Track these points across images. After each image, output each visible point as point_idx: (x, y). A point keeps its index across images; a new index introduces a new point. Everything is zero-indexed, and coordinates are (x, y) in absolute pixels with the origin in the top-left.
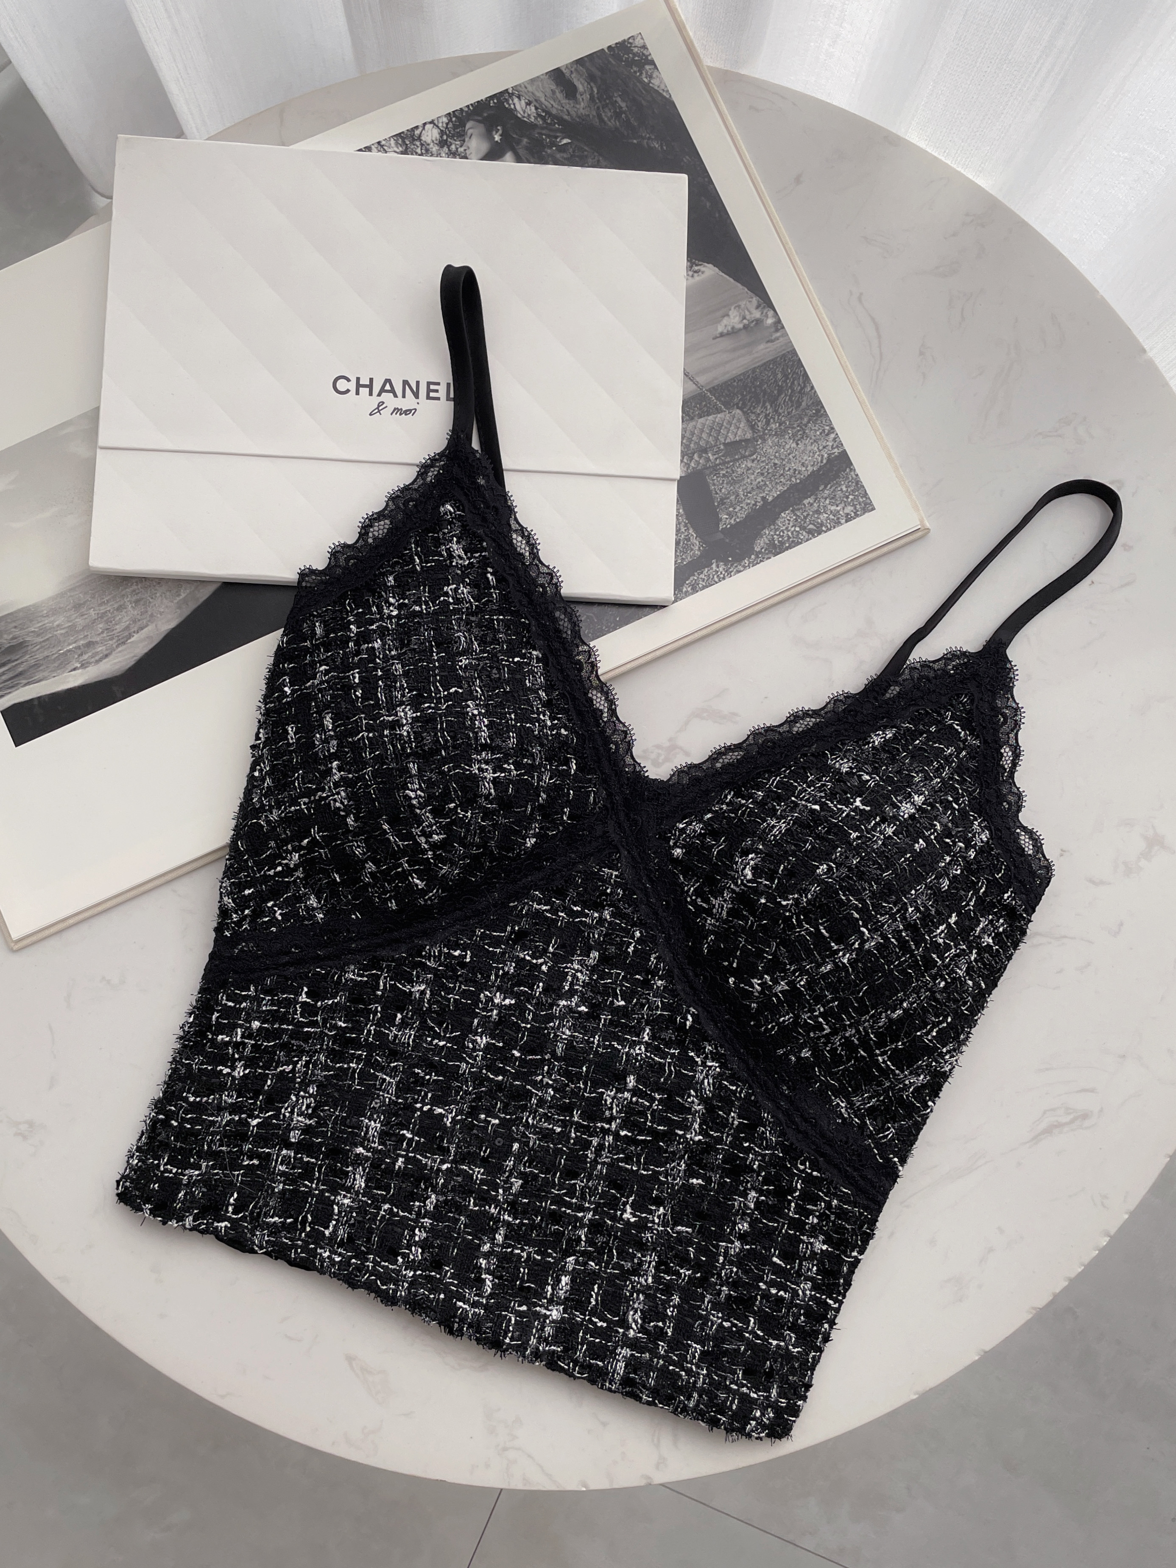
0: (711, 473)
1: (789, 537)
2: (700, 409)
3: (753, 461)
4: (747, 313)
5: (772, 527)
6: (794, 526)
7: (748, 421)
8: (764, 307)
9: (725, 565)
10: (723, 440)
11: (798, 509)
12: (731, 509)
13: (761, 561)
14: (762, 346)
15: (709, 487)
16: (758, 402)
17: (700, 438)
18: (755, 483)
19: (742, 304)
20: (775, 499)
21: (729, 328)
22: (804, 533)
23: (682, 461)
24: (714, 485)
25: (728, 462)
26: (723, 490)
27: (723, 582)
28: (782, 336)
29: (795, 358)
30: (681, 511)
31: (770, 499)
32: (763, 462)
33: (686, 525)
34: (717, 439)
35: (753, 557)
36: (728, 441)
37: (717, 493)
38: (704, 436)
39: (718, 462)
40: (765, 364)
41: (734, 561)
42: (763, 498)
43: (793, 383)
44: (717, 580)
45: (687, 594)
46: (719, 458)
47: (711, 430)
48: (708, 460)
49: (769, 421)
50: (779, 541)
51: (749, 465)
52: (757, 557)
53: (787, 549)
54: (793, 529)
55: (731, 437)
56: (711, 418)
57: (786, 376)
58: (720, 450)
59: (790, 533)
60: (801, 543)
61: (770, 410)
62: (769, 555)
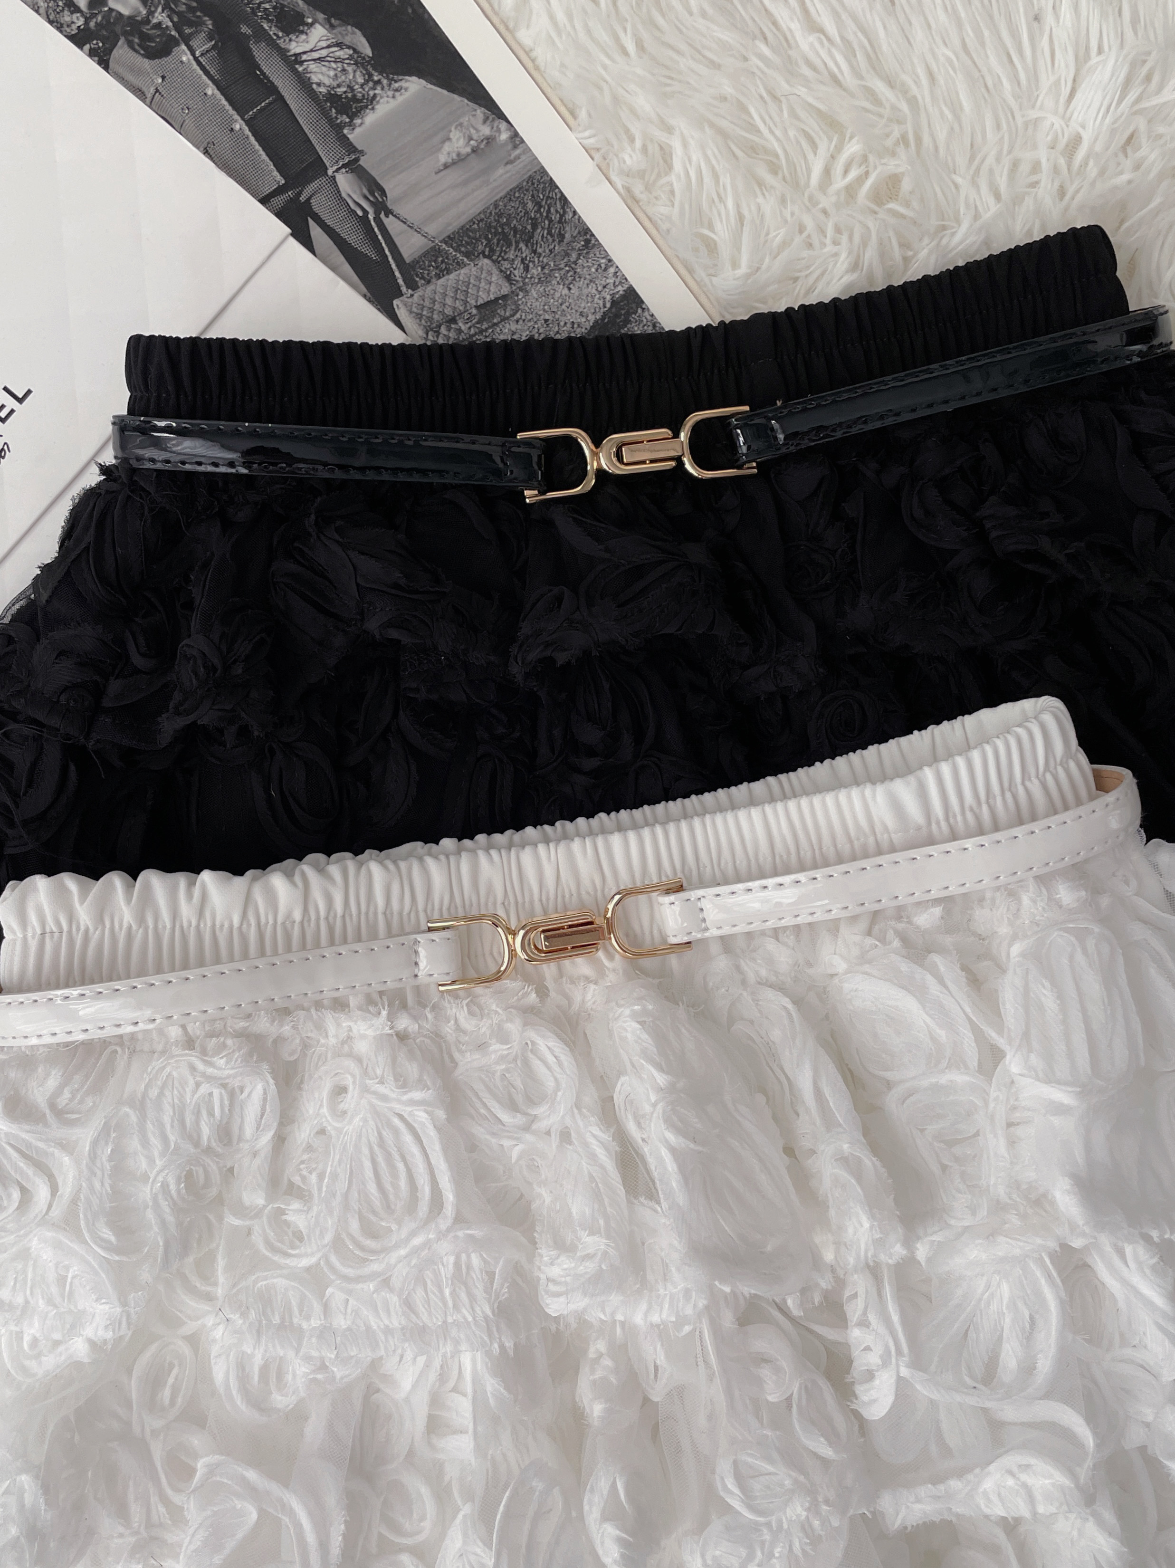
4: (473, 131)
8: (493, 120)
14: (501, 171)
19: (465, 120)
21: (454, 156)
28: (524, 153)
29: (546, 178)
40: (508, 193)
43: (549, 212)
57: (538, 204)
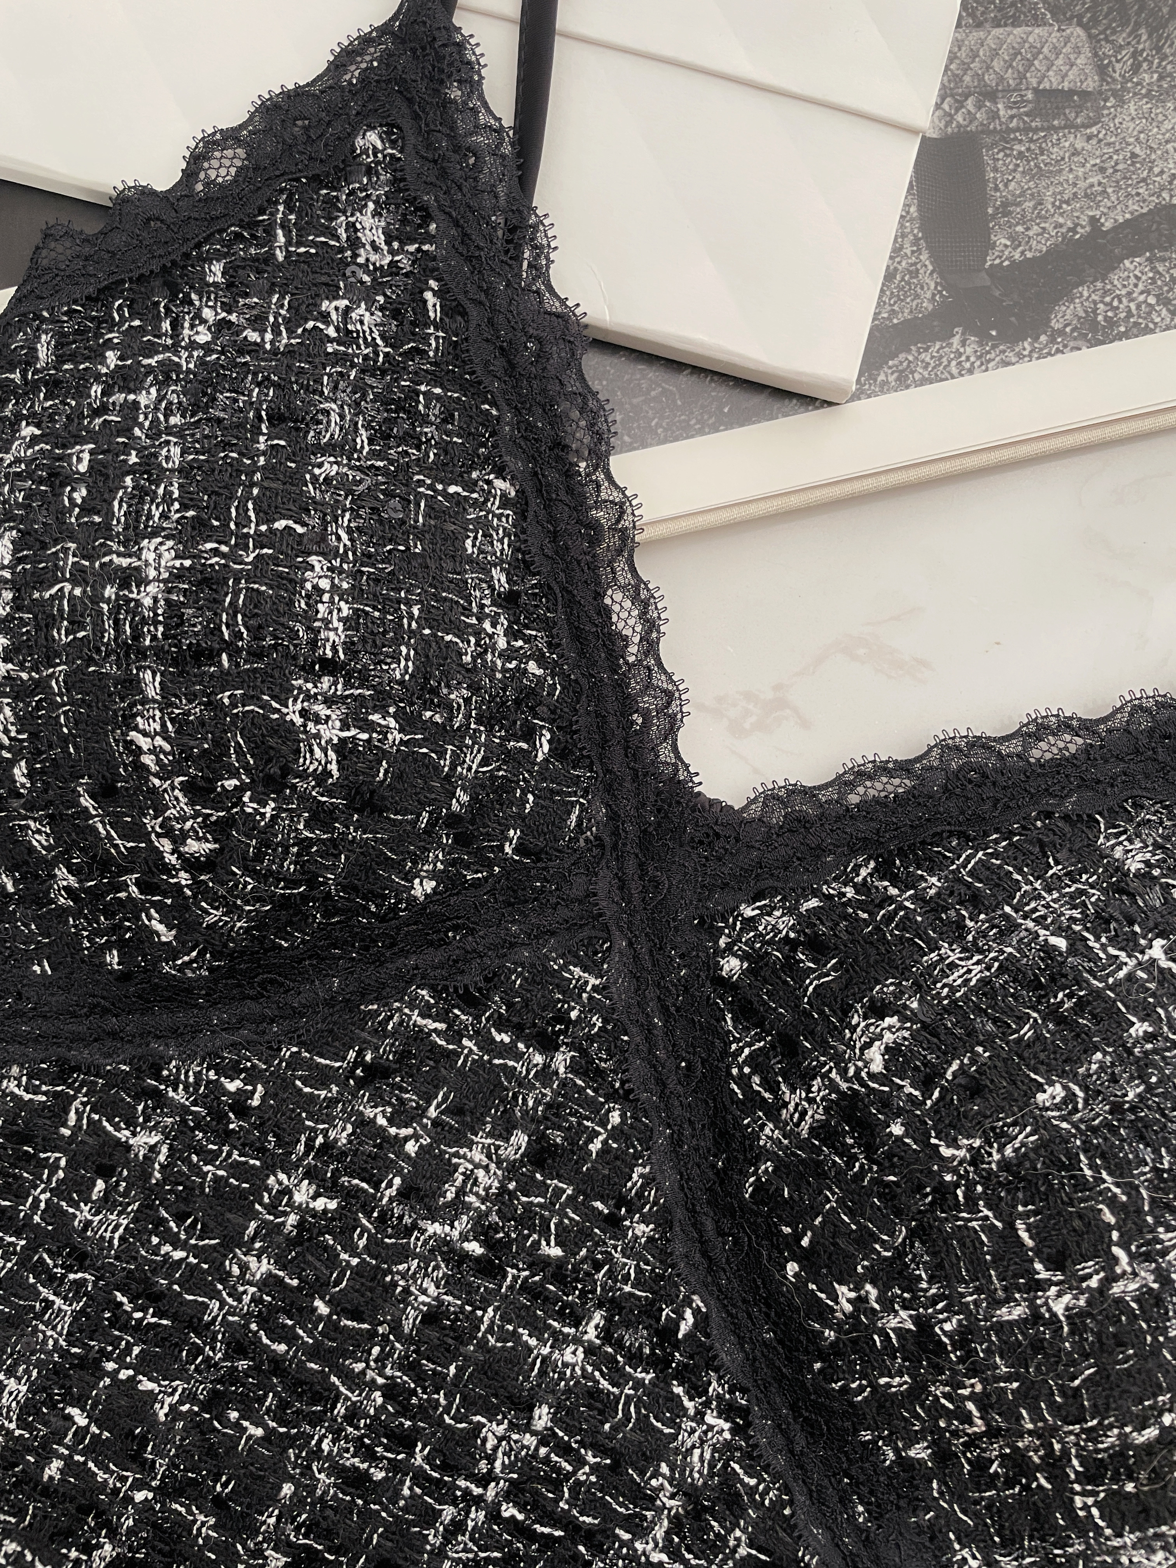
0: (994, 144)
1: (1130, 314)
2: (1000, 10)
3: (1089, 138)
5: (1099, 285)
6: (1148, 292)
7: (1096, 55)
9: (981, 344)
10: (1034, 82)
11: (1163, 260)
12: (1020, 229)
13: (1058, 351)
15: (983, 172)
16: (1124, 24)
17: (988, 68)
18: (1082, 184)
20: (1118, 228)
22: (1164, 312)
23: (938, 106)
24: (995, 170)
25: (1036, 130)
26: (1012, 186)
27: (967, 378)
30: (913, 209)
31: (1108, 225)
32: (1109, 144)
33: (916, 242)
34: (1022, 77)
35: (1043, 338)
36: (1046, 85)
37: (997, 189)
38: (997, 65)
39: (1014, 124)
41: (1003, 337)
42: (1093, 220)
44: (955, 371)
45: (885, 387)
46: (1019, 116)
47: (1016, 55)
48: (994, 115)
49: (1140, 65)
50: (1106, 317)
51: (1079, 146)
52: (1053, 341)
53: (1120, 337)
54: (1142, 298)
55: (1052, 81)
56: (1017, 31)
58: (1023, 101)
59: (1133, 306)
60: (1152, 331)
61: (1145, 43)
62: (1079, 343)
